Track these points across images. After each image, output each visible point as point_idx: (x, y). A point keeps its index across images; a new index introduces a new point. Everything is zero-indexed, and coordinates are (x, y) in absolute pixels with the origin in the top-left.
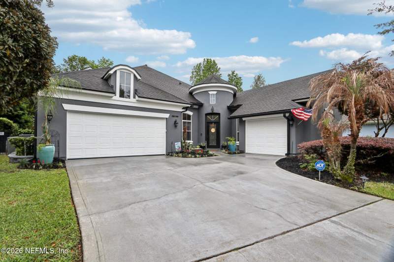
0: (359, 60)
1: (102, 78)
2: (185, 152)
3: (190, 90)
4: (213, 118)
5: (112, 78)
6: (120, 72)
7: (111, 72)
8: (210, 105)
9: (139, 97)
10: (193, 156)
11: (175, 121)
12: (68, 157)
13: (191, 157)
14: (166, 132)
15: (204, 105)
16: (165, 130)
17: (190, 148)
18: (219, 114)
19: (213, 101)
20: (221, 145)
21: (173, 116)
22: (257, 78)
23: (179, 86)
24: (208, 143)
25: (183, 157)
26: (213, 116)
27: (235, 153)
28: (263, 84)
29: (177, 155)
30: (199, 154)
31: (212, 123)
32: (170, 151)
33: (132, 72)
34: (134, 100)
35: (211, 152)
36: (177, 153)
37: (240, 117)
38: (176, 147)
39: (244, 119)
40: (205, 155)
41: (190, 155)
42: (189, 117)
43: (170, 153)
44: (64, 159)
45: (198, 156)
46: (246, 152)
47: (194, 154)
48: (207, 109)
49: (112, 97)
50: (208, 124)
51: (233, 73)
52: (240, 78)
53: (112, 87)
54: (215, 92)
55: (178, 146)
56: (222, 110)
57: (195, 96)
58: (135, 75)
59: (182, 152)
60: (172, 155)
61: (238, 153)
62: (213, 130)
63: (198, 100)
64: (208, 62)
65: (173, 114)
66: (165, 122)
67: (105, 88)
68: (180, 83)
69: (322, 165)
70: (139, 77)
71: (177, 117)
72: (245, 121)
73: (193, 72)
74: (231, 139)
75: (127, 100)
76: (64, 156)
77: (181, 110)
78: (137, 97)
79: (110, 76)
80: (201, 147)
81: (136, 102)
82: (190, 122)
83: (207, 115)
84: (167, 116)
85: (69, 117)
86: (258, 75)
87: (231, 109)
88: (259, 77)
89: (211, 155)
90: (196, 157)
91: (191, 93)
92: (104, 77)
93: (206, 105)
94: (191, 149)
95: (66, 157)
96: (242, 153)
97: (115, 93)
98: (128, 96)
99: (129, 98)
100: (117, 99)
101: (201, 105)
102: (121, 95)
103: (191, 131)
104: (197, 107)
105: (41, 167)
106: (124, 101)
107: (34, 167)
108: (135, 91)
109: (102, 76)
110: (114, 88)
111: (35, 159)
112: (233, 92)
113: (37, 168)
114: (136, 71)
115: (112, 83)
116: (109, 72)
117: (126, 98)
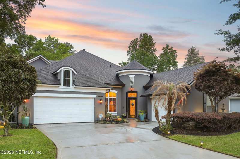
1: (53, 74)
2: (108, 120)
3: (117, 73)
5: (59, 74)
6: (64, 70)
7: (58, 71)
8: (130, 85)
9: (76, 86)
10: (110, 123)
11: (101, 100)
12: (34, 123)
13: (109, 124)
14: (94, 107)
15: (126, 85)
16: (94, 106)
18: (137, 92)
19: (132, 82)
20: (138, 115)
21: (99, 96)
24: (129, 114)
25: (103, 124)
26: (132, 94)
27: (143, 121)
29: (100, 122)
30: (115, 122)
31: (132, 99)
33: (71, 70)
35: (125, 121)
36: (101, 121)
37: (149, 96)
40: (119, 122)
43: (97, 121)
44: (32, 124)
45: (113, 123)
46: (152, 121)
47: (112, 121)
48: (127, 89)
49: (59, 87)
50: (129, 100)
54: (134, 76)
55: (101, 116)
56: (139, 88)
58: (73, 72)
59: (104, 120)
60: (97, 123)
61: (145, 121)
63: (121, 82)
64: (144, 37)
68: (111, 66)
70: (75, 73)
71: (102, 96)
76: (32, 122)
77: (105, 92)
78: (74, 85)
81: (74, 88)
82: (115, 98)
83: (128, 92)
84: (95, 96)
85: (35, 100)
87: (146, 88)
89: (124, 123)
91: (117, 76)
92: (53, 73)
94: (111, 118)
95: (33, 123)
96: (149, 121)
97: (60, 85)
98: (69, 85)
99: (70, 86)
100: (62, 88)
101: (123, 85)
102: (65, 85)
103: (116, 105)
104: (120, 87)
105: (25, 128)
106: (66, 89)
107: (21, 128)
108: (74, 81)
109: (52, 72)
110: (60, 81)
111: (18, 124)
112: (149, 75)
113: (23, 128)
114: (73, 69)
115: (59, 78)
116: (57, 71)
117: (68, 86)
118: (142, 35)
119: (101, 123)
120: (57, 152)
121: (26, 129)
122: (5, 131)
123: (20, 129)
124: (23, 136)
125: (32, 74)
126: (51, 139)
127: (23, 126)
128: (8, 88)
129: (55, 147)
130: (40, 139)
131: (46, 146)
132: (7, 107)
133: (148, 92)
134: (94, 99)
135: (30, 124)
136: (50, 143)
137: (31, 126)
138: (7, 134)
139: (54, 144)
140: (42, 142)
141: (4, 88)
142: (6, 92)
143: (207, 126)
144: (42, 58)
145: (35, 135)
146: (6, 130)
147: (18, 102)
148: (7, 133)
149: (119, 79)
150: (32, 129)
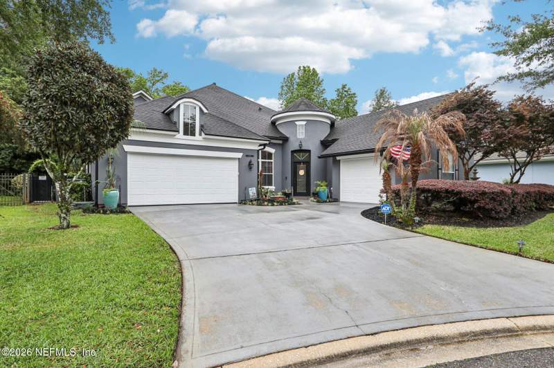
0: (468, 87)
1: (163, 112)
2: (261, 200)
3: (273, 118)
4: (300, 157)
5: (175, 113)
6: (185, 105)
7: (174, 107)
8: (298, 139)
9: (206, 134)
10: (270, 204)
11: (250, 162)
12: (129, 205)
13: (268, 205)
14: (239, 176)
15: (290, 140)
16: (237, 173)
17: (268, 194)
18: (309, 151)
19: (301, 134)
20: (312, 192)
21: (247, 156)
22: (379, 93)
23: (258, 112)
24: (295, 190)
25: (258, 205)
26: (301, 154)
27: (326, 202)
28: (388, 102)
29: (250, 203)
30: (278, 202)
31: (300, 163)
32: (244, 199)
33: (197, 105)
34: (200, 138)
35: (295, 201)
37: (334, 156)
38: (251, 194)
39: (338, 158)
40: (285, 203)
41: (266, 203)
42: (270, 155)
43: (243, 200)
44: (124, 205)
45: (275, 204)
46: (341, 200)
47: (272, 201)
48: (293, 145)
49: (175, 135)
50: (295, 165)
51: (344, 87)
52: (354, 94)
53: (175, 123)
54: (304, 123)
55: (252, 192)
56: (313, 146)
57: (278, 128)
58: (200, 108)
59: (257, 200)
60: (245, 204)
61: (330, 202)
62: (302, 173)
63: (281, 133)
64: (305, 71)
65: (247, 153)
66: (236, 163)
67: (167, 126)
68: (260, 109)
69: (388, 208)
70: (205, 111)
71: (252, 156)
72: (339, 160)
73: (282, 87)
74: (322, 184)
75: (192, 138)
77: (257, 148)
78: (203, 134)
79: (173, 110)
80: (285, 194)
81: (202, 139)
82: (272, 163)
83: (293, 152)
84: (240, 155)
85: (130, 159)
86: (382, 88)
87: (325, 144)
88: (382, 92)
89: (294, 204)
90: (273, 205)
91: (273, 123)
93: (292, 139)
94: (269, 196)
95: (126, 204)
96: (335, 201)
97: (178, 131)
98: (193, 134)
99: (195, 135)
100: (180, 138)
101: (285, 140)
102: (186, 133)
103: (273, 174)
104: (281, 142)
105: (108, 212)
106: (189, 140)
107: (102, 212)
108: (202, 127)
109: (163, 110)
110: (177, 125)
111: (97, 205)
112: (329, 122)
113: (105, 212)
114: (202, 104)
115: (175, 119)
116: (171, 106)
117: (191, 135)
118: (302, 68)
119: (253, 205)
120: (182, 273)
121: (111, 215)
122: (60, 217)
123: (98, 215)
124: (101, 230)
125: (121, 89)
126: (163, 236)
127: (105, 209)
128: (64, 115)
129: (173, 255)
130: (137, 236)
131: (153, 254)
132: (65, 164)
133: (331, 150)
134: (237, 162)
135: (119, 205)
136: (162, 245)
137: (122, 209)
138: (65, 224)
139: (171, 248)
140: (141, 242)
141: (53, 115)
142: (60, 125)
143: (487, 207)
144: (144, 95)
145: (128, 228)
146: (63, 215)
147: (90, 153)
148: (65, 222)
149: (277, 129)
150: (124, 215)
